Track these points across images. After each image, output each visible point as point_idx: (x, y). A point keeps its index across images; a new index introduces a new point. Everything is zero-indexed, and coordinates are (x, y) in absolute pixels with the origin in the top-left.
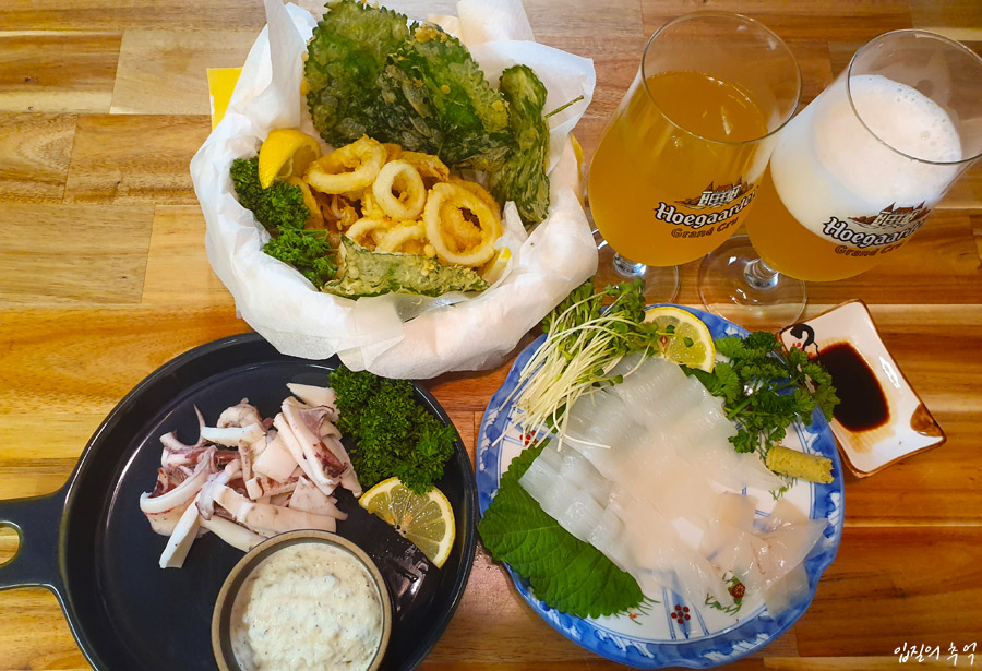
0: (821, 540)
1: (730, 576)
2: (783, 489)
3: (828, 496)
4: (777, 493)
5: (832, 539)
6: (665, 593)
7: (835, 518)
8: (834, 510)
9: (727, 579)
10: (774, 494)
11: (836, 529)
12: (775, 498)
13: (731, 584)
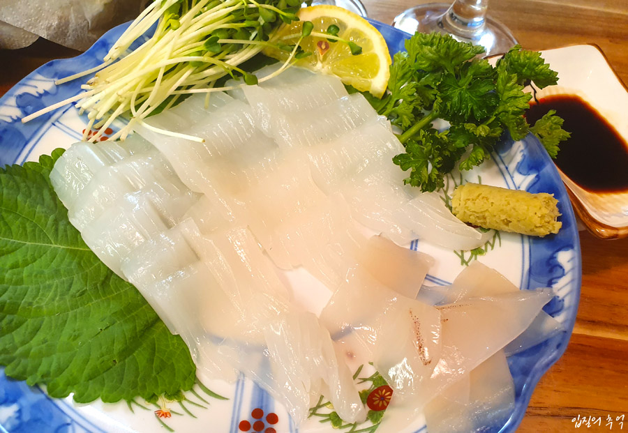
0: (539, 320)
1: (370, 371)
2: (477, 251)
3: (553, 258)
4: (467, 255)
5: (560, 318)
6: (239, 383)
7: (564, 288)
8: (563, 275)
9: (362, 375)
10: (462, 257)
11: (567, 303)
12: (463, 262)
13: (369, 385)
